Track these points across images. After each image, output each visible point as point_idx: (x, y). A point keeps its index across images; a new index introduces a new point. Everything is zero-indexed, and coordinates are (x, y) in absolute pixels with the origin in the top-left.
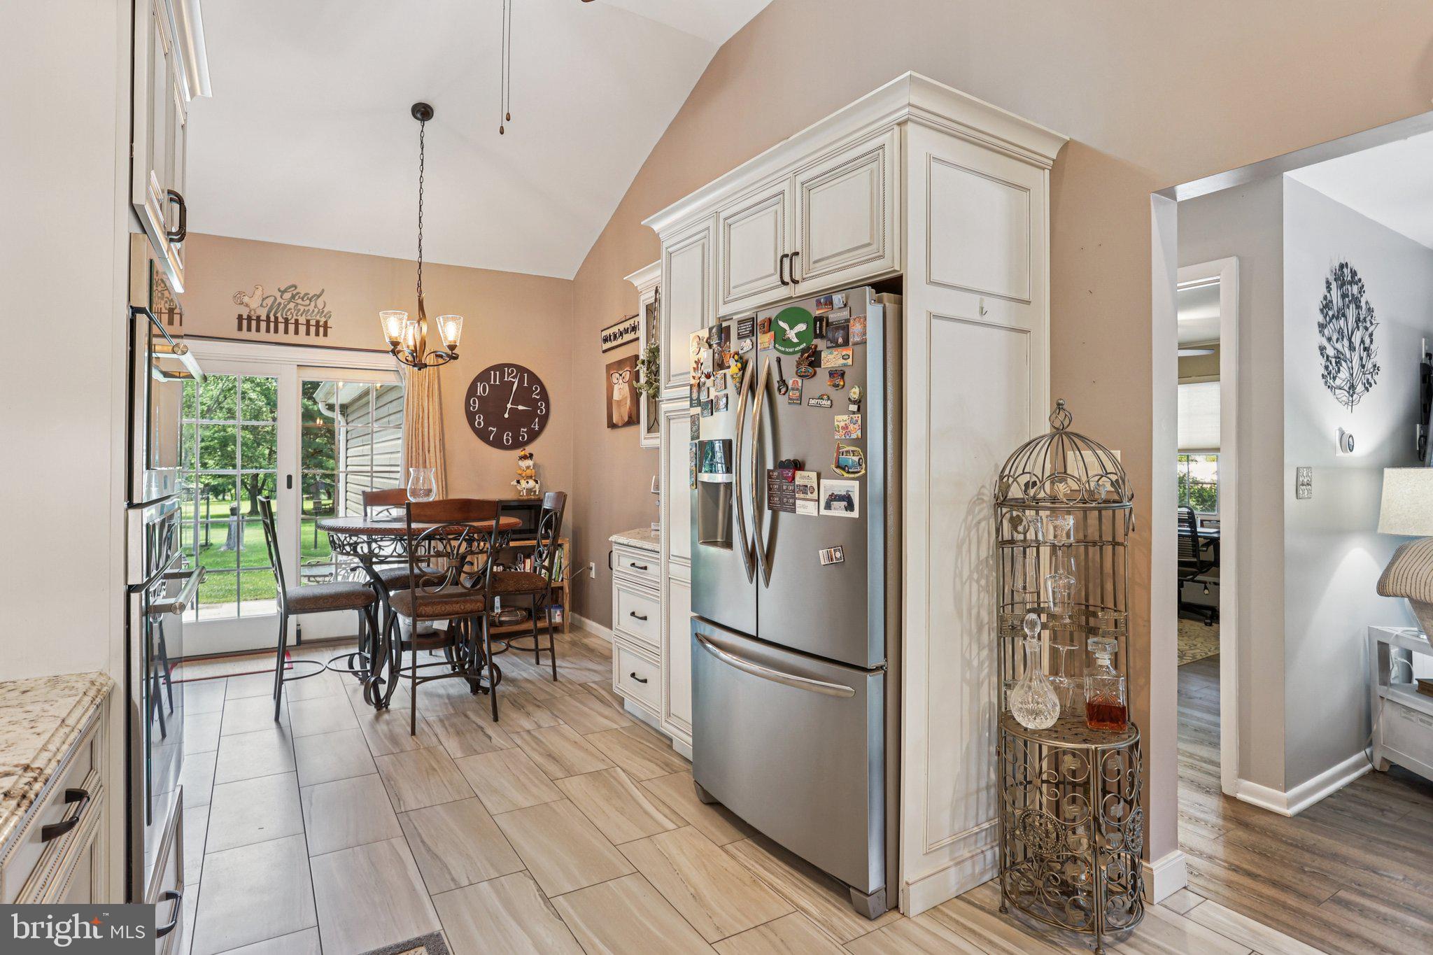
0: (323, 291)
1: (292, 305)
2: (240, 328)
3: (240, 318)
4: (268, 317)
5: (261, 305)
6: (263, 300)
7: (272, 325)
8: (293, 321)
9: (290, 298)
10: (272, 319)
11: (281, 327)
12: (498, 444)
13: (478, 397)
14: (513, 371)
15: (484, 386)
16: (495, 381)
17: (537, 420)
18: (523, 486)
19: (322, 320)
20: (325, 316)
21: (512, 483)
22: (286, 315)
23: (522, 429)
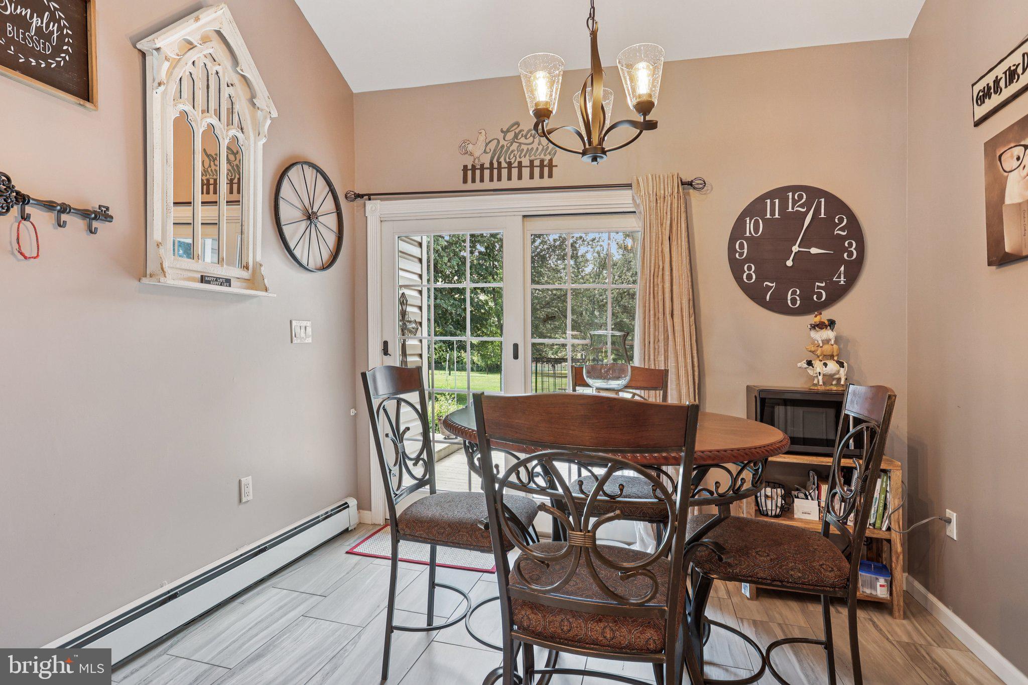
1: (515, 146)
2: (465, 181)
3: (465, 168)
4: (491, 163)
5: (485, 152)
6: (487, 145)
7: (495, 171)
8: (516, 164)
9: (513, 139)
10: (496, 165)
11: (505, 172)
12: (778, 306)
13: (747, 239)
14: (801, 197)
15: (757, 222)
16: (772, 213)
17: (842, 269)
18: (818, 370)
19: (548, 157)
20: (549, 153)
22: (509, 158)
23: (817, 284)
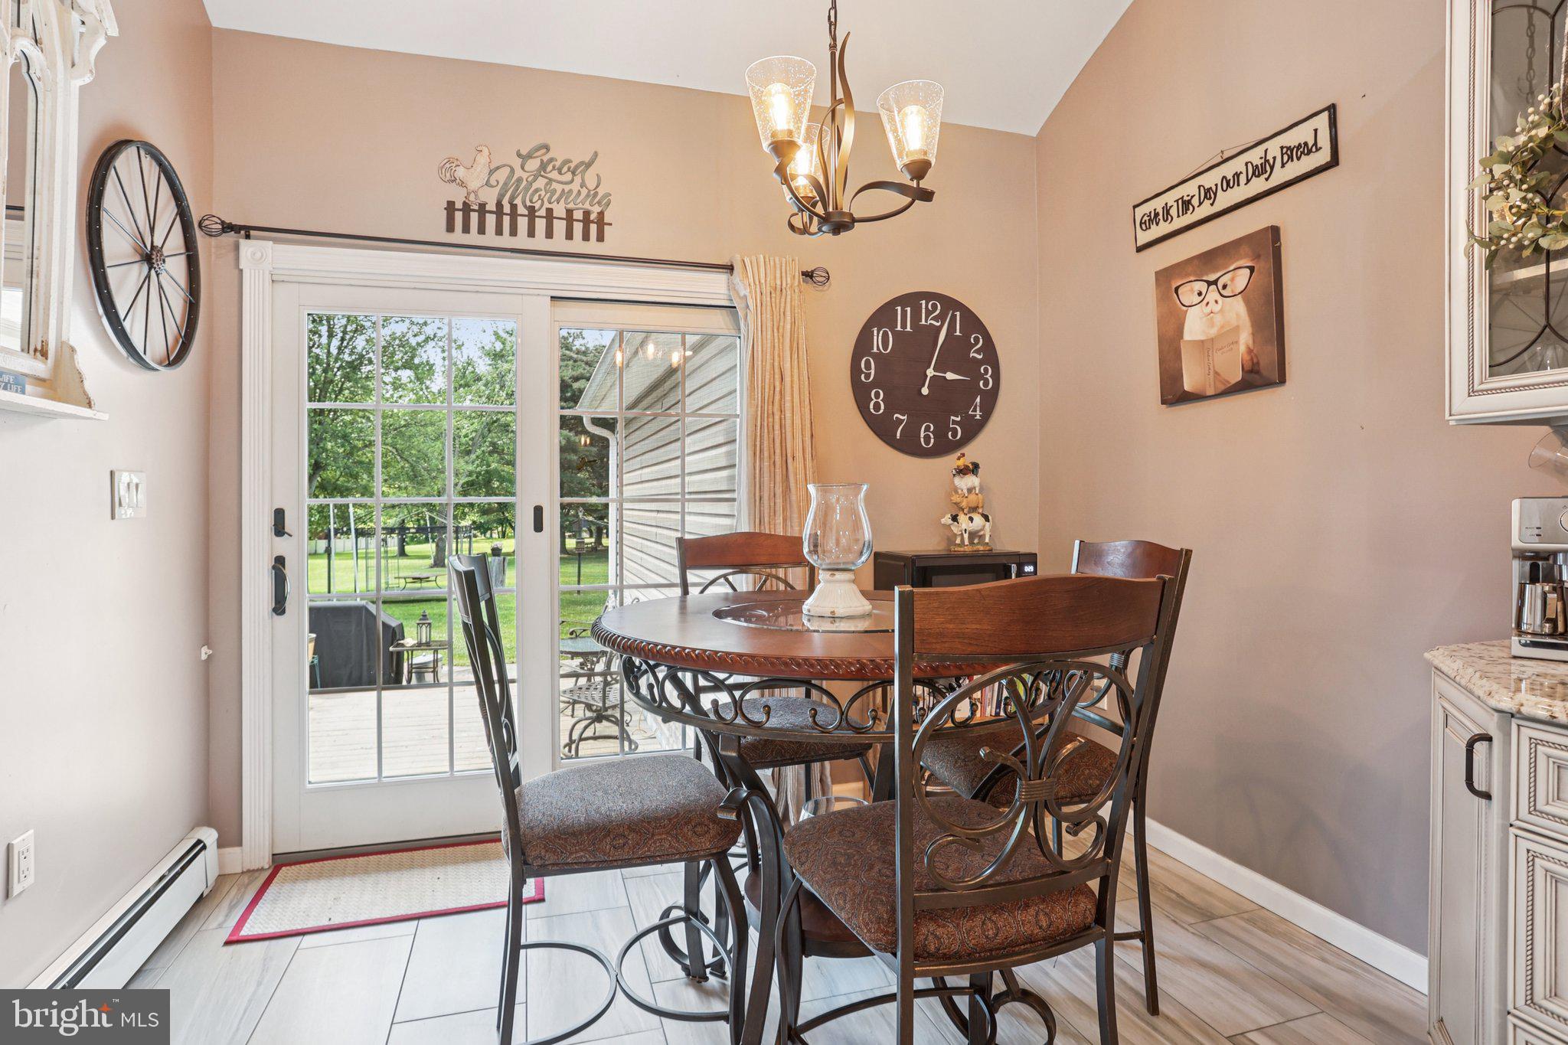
0: (596, 154)
1: (540, 183)
2: (450, 228)
3: (450, 207)
4: (499, 205)
5: (487, 184)
6: (491, 172)
7: (506, 220)
8: (543, 212)
9: (539, 170)
10: (507, 209)
11: (523, 223)
12: (909, 446)
13: (874, 356)
14: (935, 307)
15: (885, 335)
16: (904, 325)
17: (978, 400)
18: (964, 526)
19: (596, 209)
20: (599, 203)
21: (943, 521)
22: (531, 201)
23: (952, 417)
